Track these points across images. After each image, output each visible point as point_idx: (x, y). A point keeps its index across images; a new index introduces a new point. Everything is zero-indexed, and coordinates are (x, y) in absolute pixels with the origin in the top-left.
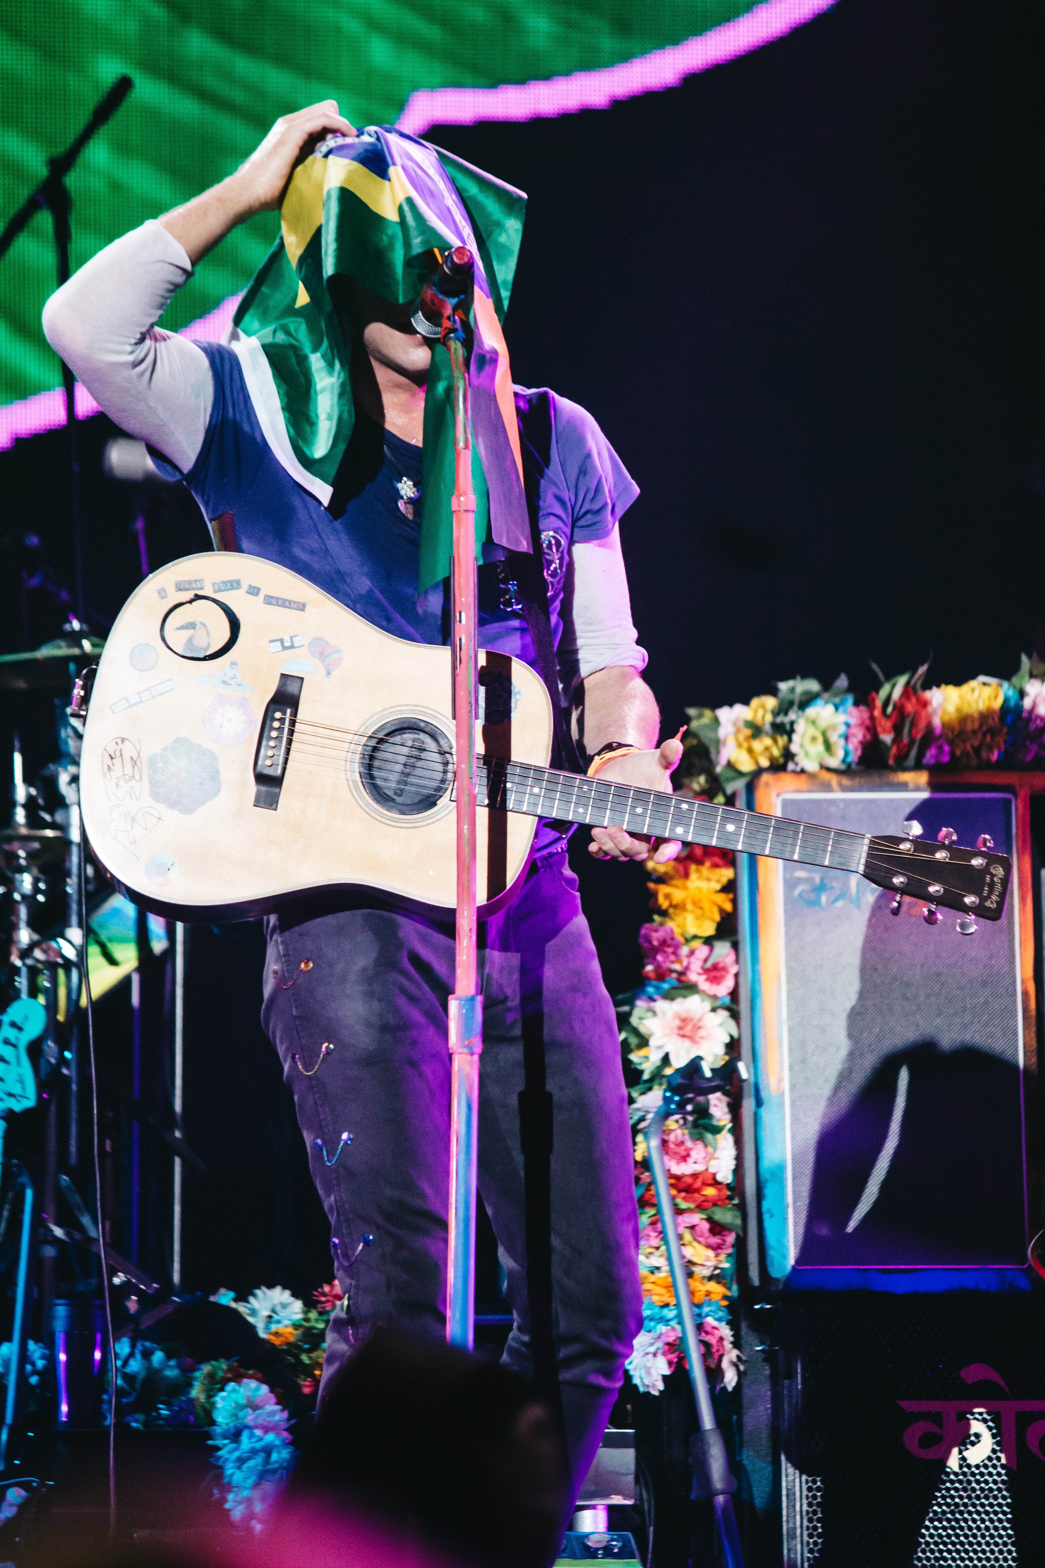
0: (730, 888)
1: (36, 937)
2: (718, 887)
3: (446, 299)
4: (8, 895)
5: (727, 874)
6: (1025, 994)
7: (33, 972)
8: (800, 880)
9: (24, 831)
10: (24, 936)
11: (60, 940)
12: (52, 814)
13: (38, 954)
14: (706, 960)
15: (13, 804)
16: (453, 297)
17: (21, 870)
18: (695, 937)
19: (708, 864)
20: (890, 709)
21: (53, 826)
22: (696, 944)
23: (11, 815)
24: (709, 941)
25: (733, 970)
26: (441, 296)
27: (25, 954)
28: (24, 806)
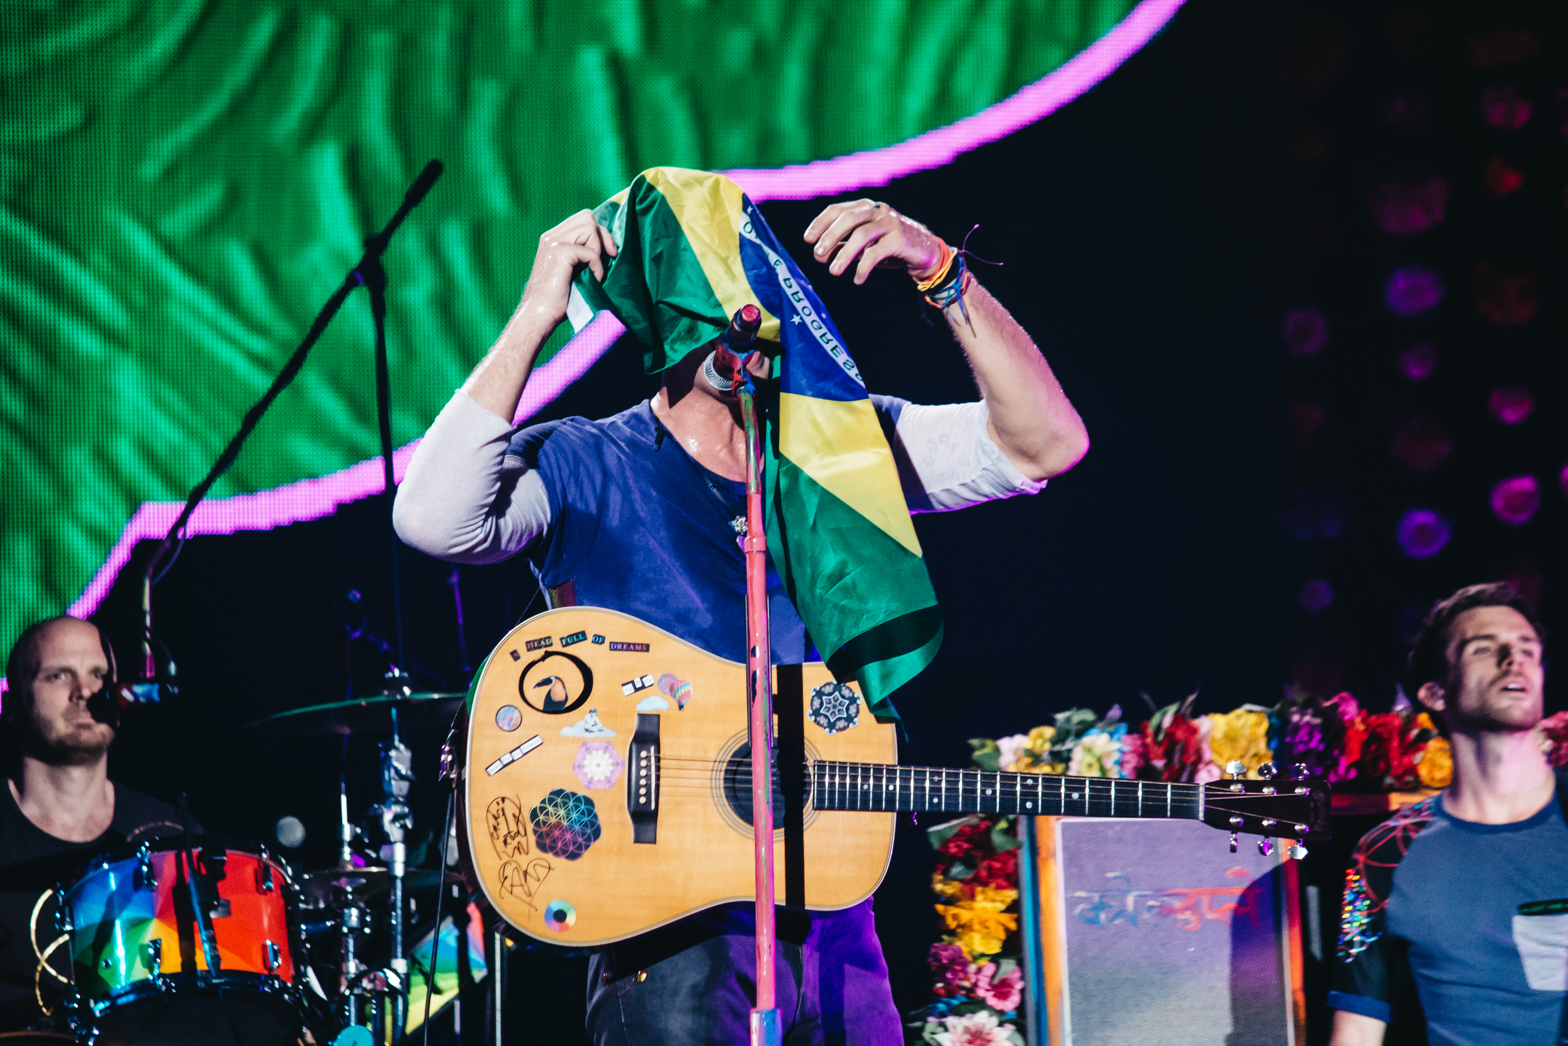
0: (1014, 908)
1: (363, 967)
2: (1003, 907)
3: (735, 354)
4: (337, 928)
5: (1011, 895)
6: (1295, 1005)
7: (362, 1001)
8: (1080, 900)
9: (350, 868)
10: (352, 967)
11: (386, 970)
12: (377, 851)
13: (365, 983)
14: (993, 977)
15: (341, 843)
16: (743, 352)
17: (349, 905)
18: (983, 955)
19: (993, 885)
20: (1161, 737)
21: (378, 862)
22: (983, 962)
23: (340, 853)
24: (995, 959)
25: (1019, 986)
26: (731, 352)
27: (354, 983)
28: (350, 844)
